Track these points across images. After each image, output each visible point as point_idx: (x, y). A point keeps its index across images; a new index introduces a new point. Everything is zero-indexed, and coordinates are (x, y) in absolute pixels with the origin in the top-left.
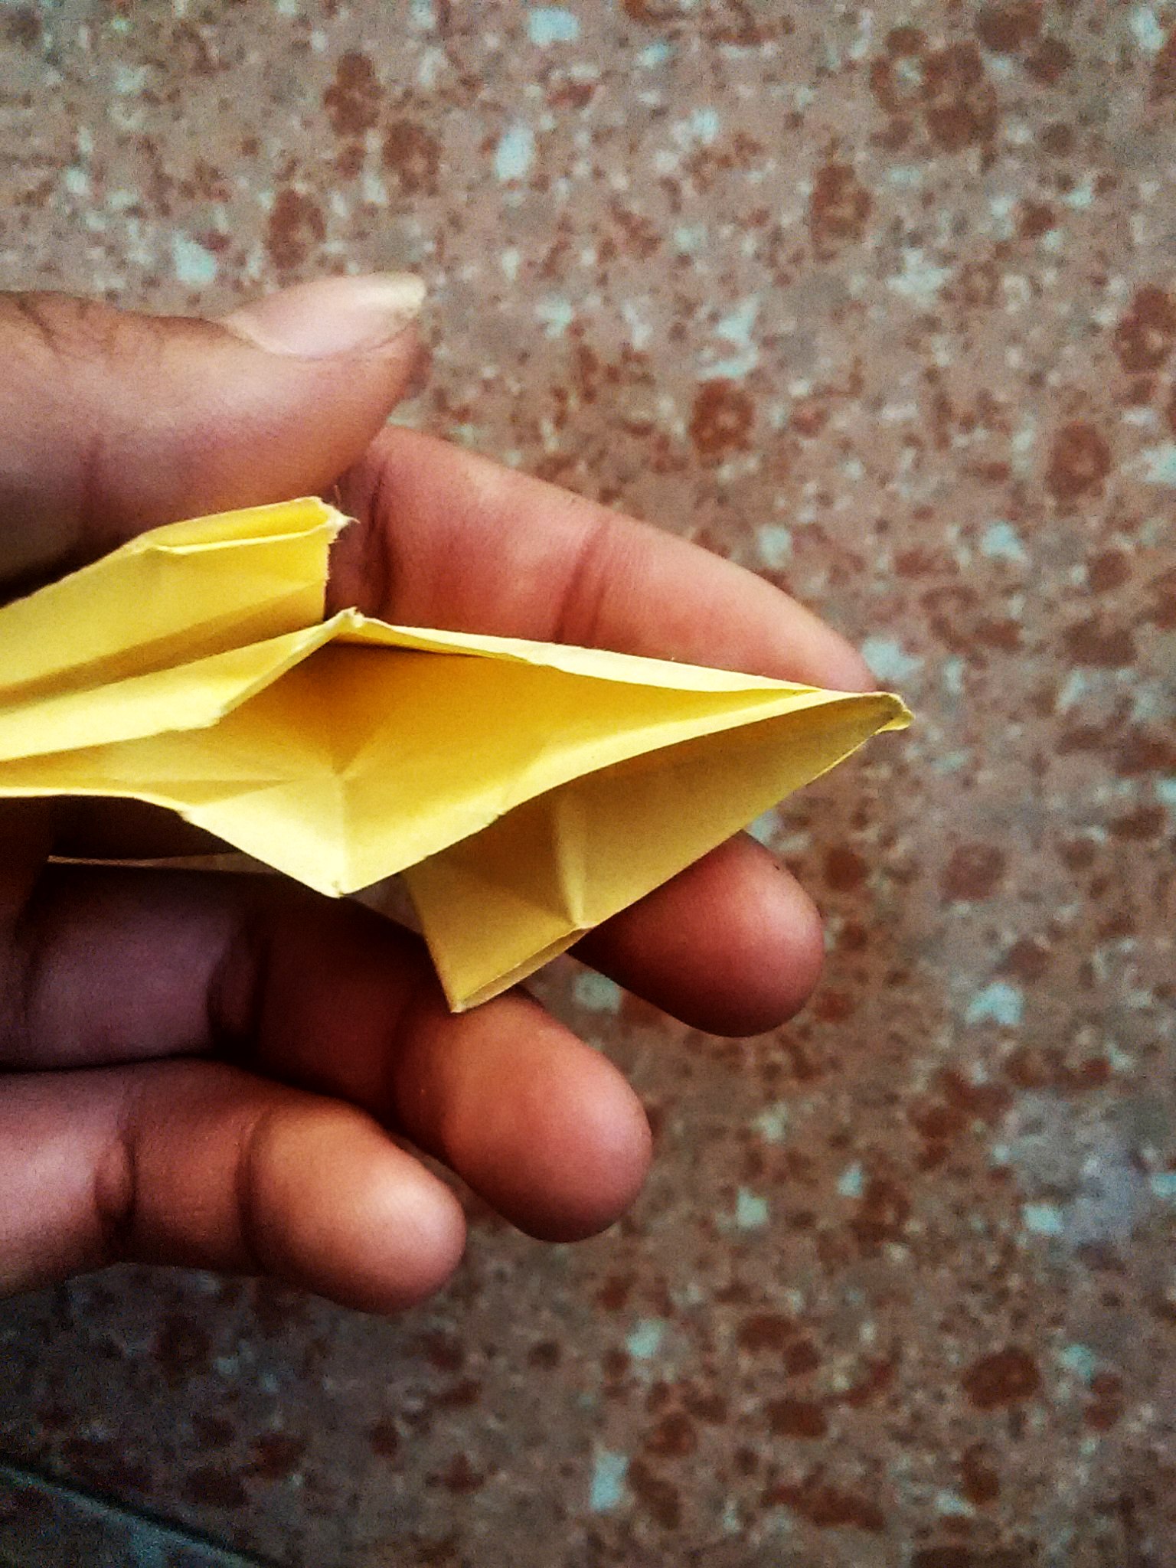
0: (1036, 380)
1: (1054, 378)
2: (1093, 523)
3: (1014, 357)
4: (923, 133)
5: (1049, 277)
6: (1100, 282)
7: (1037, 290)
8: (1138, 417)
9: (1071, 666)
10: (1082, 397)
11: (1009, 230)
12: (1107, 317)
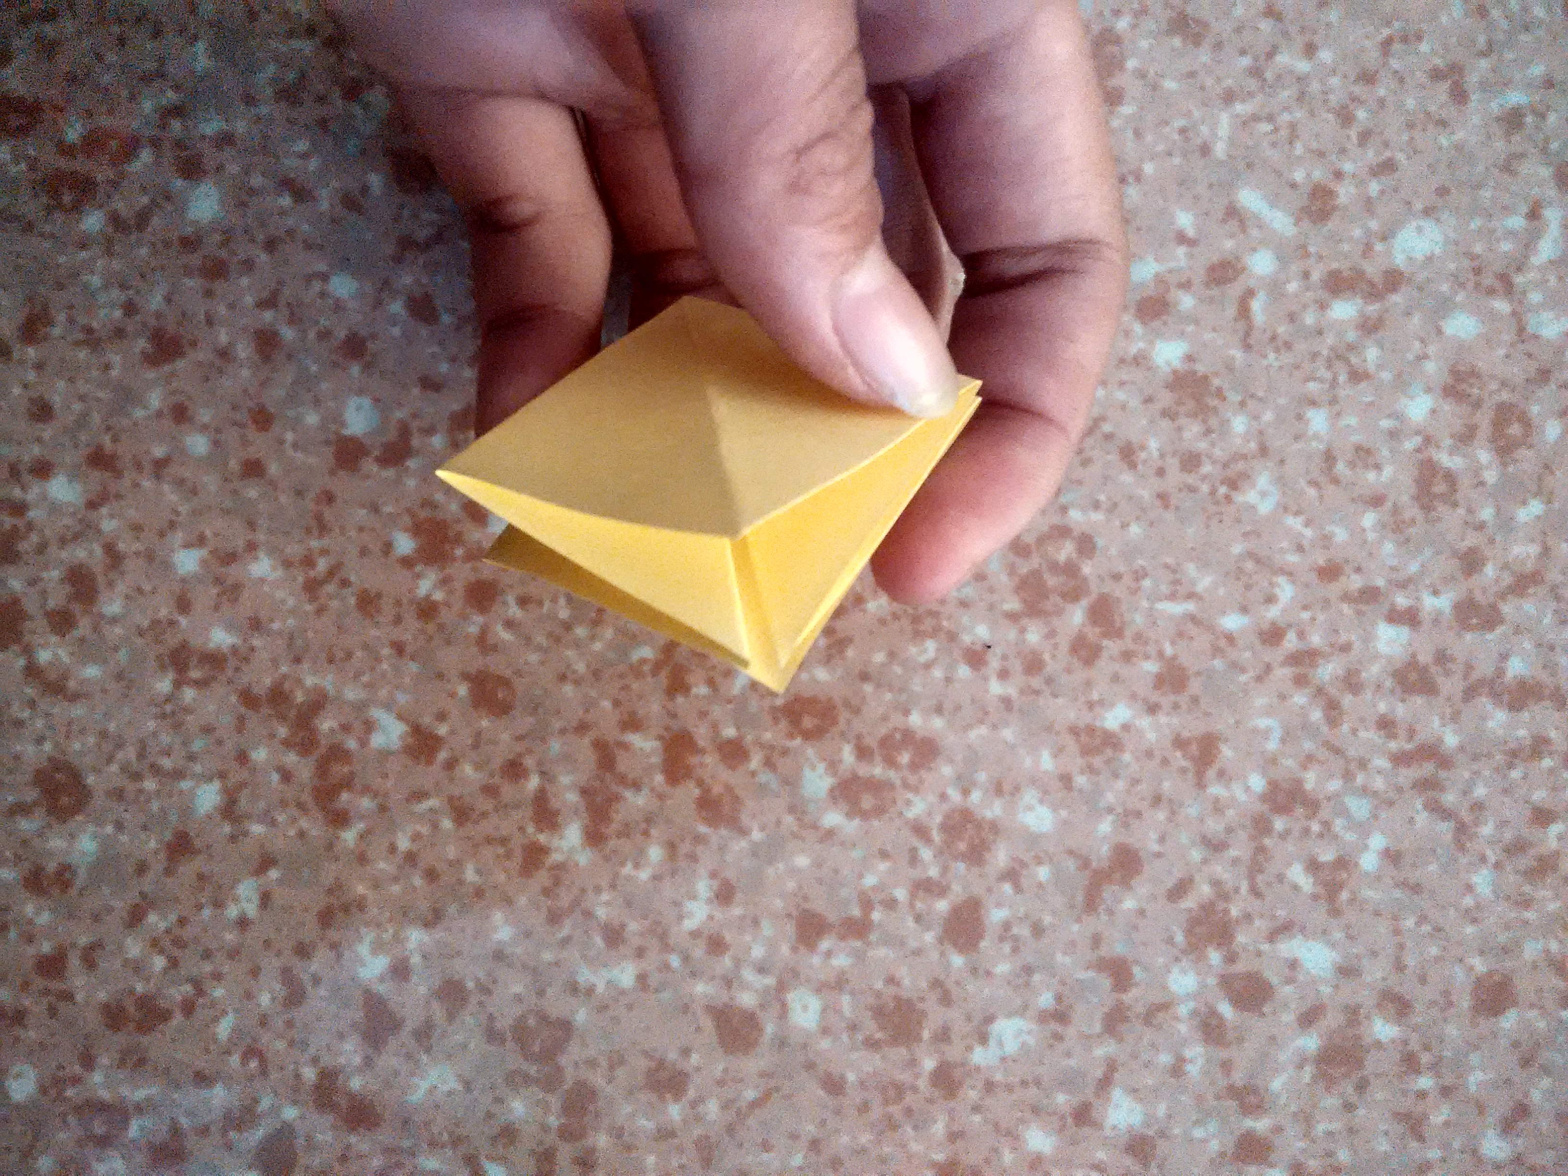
0: (865, 677)
1: (868, 688)
2: (768, 736)
3: (879, 657)
4: (1024, 568)
5: (938, 673)
6: (939, 710)
7: (928, 666)
8: (848, 755)
9: (660, 738)
10: (857, 711)
11: (966, 639)
12: (915, 720)
